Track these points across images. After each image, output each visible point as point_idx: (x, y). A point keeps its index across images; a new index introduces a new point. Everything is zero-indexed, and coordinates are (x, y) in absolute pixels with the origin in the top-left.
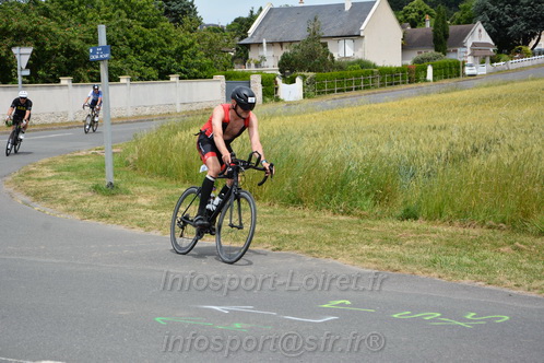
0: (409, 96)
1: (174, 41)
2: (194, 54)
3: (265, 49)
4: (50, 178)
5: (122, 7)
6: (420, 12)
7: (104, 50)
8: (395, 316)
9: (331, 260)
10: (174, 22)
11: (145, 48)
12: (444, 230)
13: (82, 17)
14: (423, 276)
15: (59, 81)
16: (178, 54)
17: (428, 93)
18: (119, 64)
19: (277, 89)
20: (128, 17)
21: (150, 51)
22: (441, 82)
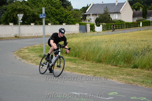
0: (135, 31)
1: (64, 13)
2: (70, 17)
3: (91, 16)
4: (27, 53)
5: (49, 3)
6: (138, 6)
7: (44, 15)
8: (132, 98)
9: (111, 80)
10: (64, 8)
11: (56, 15)
12: (146, 72)
13: (38, 6)
14: (140, 86)
15: (30, 24)
16: (66, 17)
17: (140, 30)
18: (48, 20)
19: (94, 28)
20: (51, 6)
21: (57, 16)
22: (144, 27)
